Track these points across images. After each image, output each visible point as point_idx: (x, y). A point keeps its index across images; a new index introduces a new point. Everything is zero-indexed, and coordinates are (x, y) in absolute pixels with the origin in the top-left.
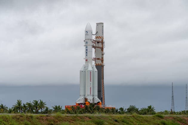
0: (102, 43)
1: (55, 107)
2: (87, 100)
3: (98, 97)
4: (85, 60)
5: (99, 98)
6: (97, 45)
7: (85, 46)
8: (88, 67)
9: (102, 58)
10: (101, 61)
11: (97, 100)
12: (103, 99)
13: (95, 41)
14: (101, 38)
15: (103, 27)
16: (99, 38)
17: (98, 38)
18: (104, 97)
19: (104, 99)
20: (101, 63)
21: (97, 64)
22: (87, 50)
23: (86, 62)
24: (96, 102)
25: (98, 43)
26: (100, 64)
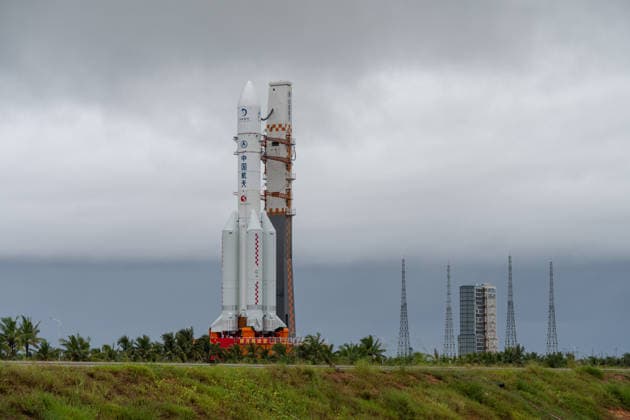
0: (289, 144)
1: (69, 340)
2: (245, 321)
3: (277, 314)
4: (236, 199)
5: (280, 317)
6: (271, 151)
7: (237, 153)
8: (247, 219)
9: (289, 191)
10: (283, 201)
11: (276, 322)
12: (290, 319)
13: (266, 138)
14: (284, 129)
15: (290, 94)
16: (277, 130)
17: (274, 129)
18: (293, 312)
19: (294, 319)
20: (285, 207)
21: (271, 210)
22: (244, 167)
23: (240, 205)
24: (271, 328)
25: (275, 143)
26: (280, 210)
